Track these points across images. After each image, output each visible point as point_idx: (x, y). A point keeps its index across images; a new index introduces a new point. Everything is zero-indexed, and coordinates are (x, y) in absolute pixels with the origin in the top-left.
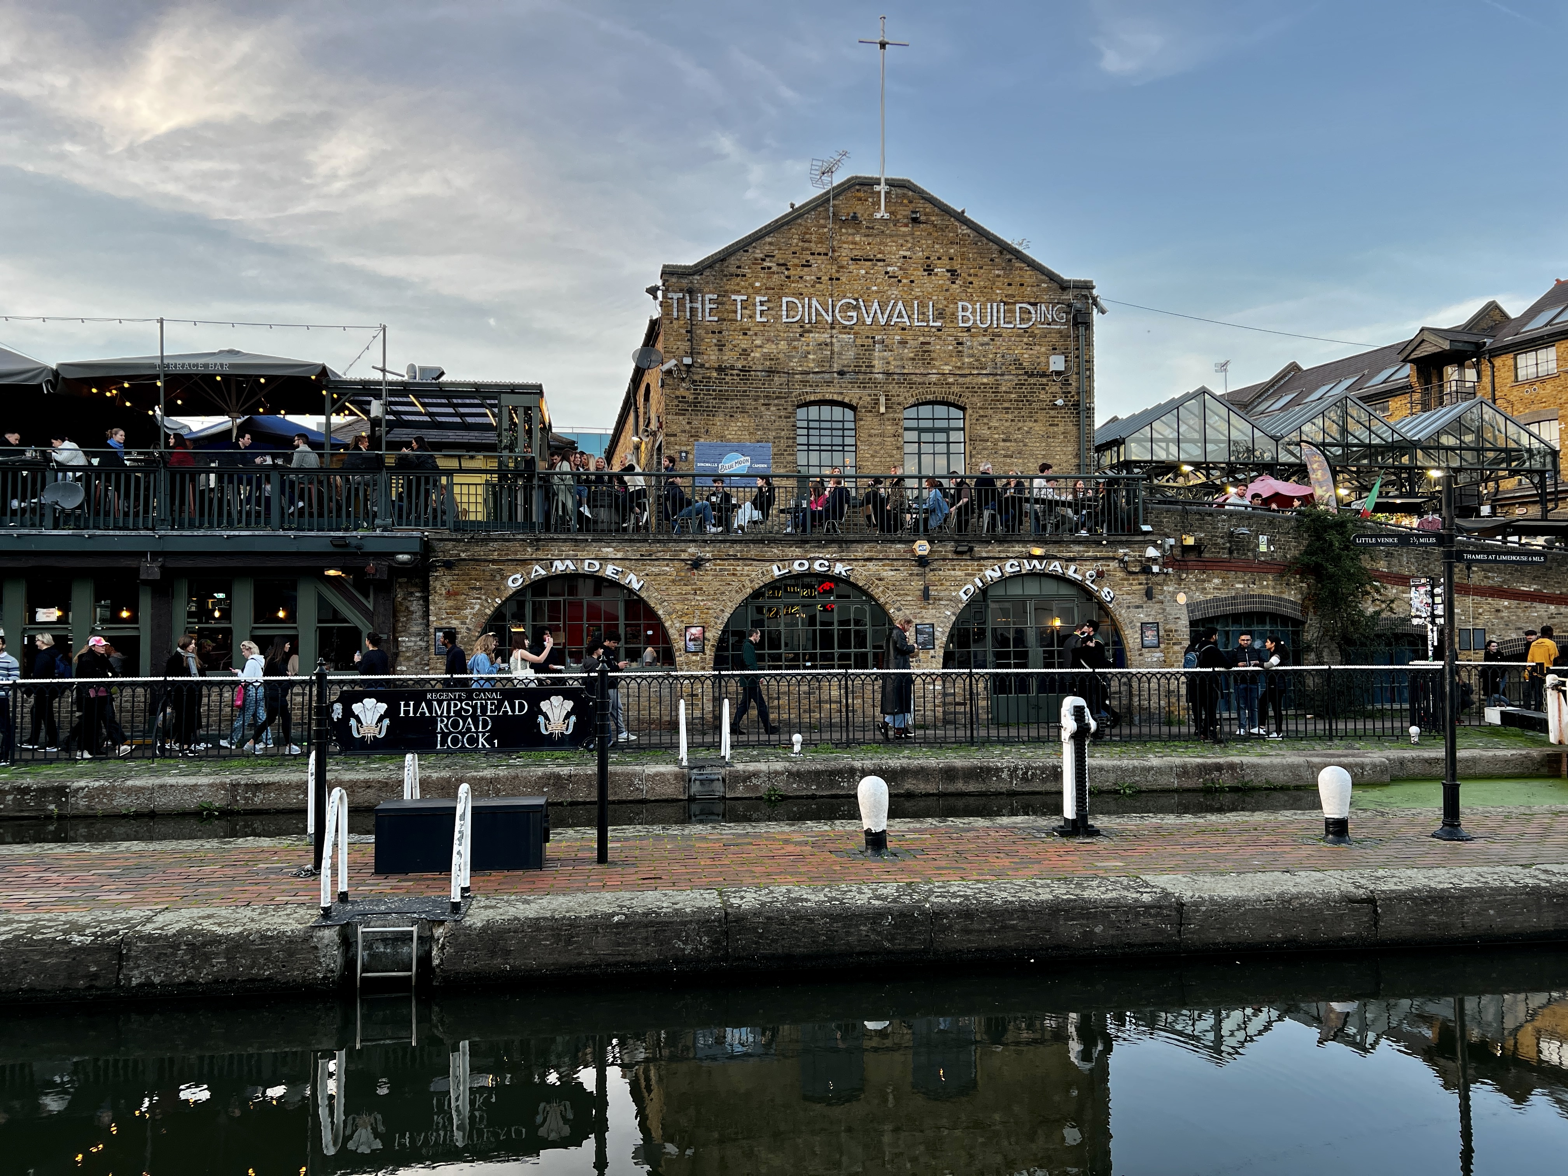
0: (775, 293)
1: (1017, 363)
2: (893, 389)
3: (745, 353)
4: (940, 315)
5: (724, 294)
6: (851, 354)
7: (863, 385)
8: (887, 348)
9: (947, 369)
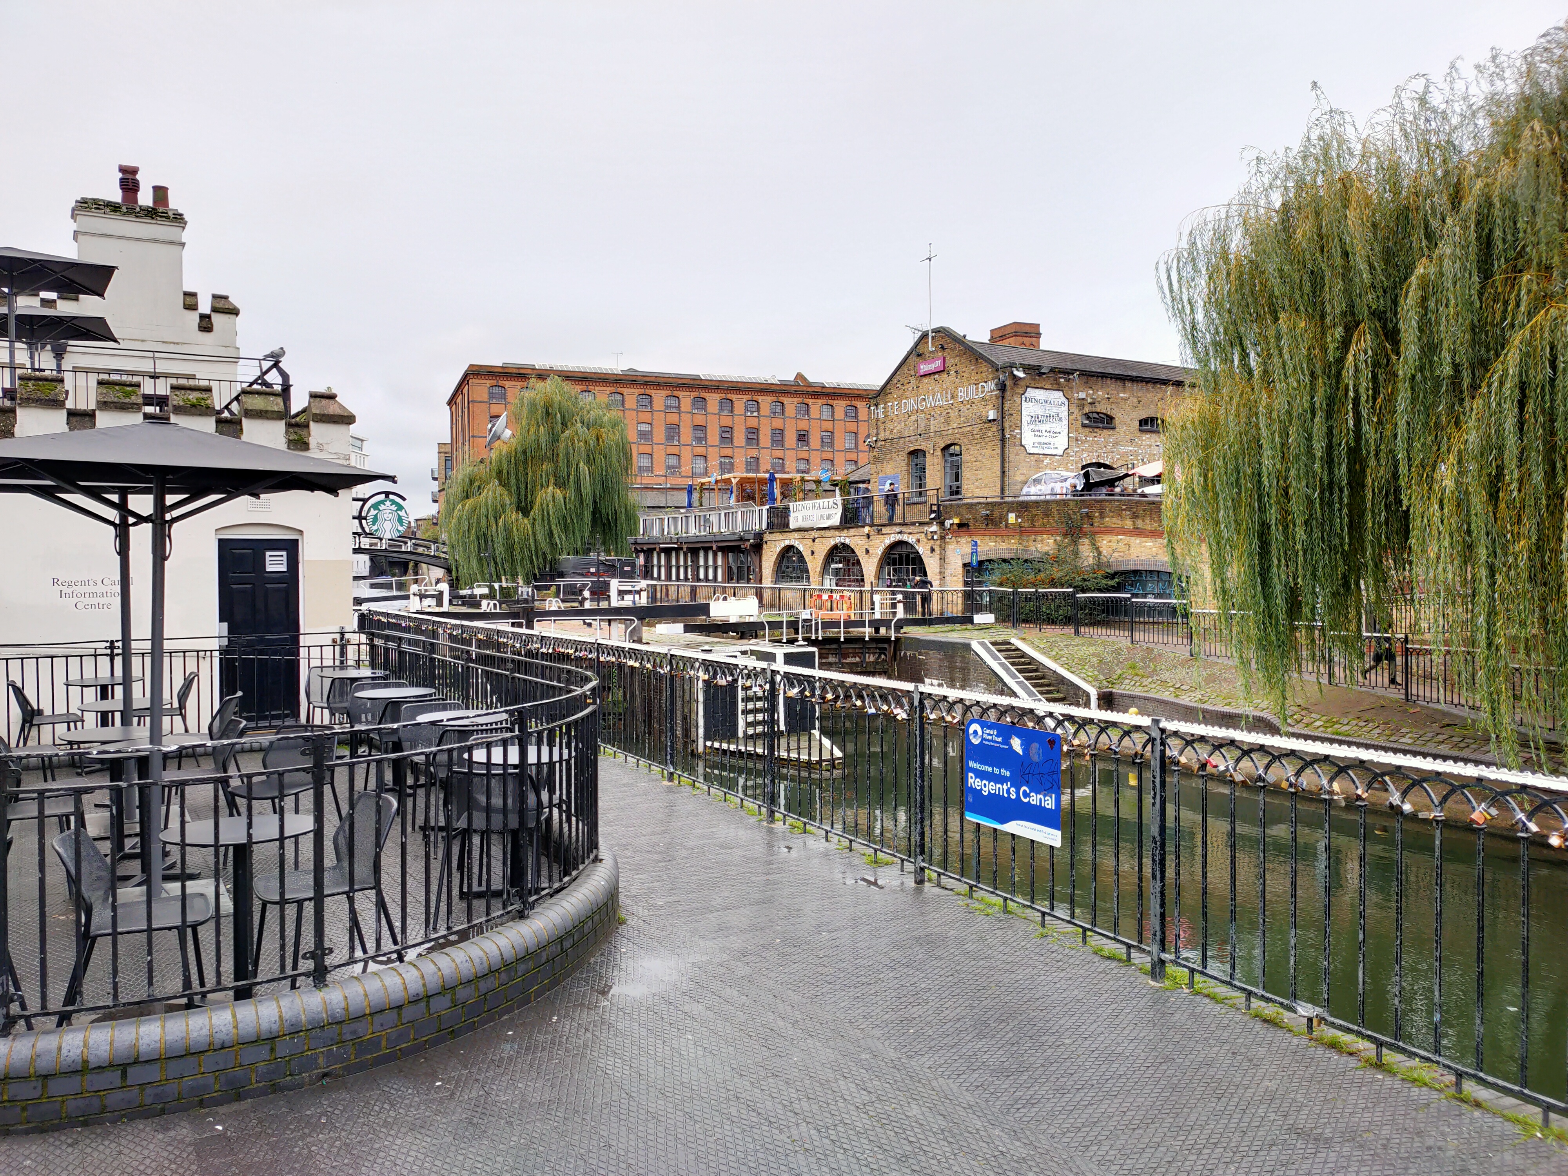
0: (900, 398)
1: (980, 417)
2: (937, 439)
3: (892, 431)
4: (952, 397)
5: (885, 404)
6: (923, 424)
7: (927, 439)
8: (935, 419)
9: (955, 425)
